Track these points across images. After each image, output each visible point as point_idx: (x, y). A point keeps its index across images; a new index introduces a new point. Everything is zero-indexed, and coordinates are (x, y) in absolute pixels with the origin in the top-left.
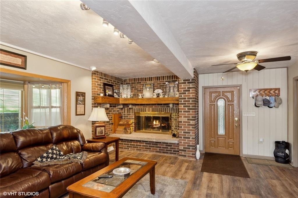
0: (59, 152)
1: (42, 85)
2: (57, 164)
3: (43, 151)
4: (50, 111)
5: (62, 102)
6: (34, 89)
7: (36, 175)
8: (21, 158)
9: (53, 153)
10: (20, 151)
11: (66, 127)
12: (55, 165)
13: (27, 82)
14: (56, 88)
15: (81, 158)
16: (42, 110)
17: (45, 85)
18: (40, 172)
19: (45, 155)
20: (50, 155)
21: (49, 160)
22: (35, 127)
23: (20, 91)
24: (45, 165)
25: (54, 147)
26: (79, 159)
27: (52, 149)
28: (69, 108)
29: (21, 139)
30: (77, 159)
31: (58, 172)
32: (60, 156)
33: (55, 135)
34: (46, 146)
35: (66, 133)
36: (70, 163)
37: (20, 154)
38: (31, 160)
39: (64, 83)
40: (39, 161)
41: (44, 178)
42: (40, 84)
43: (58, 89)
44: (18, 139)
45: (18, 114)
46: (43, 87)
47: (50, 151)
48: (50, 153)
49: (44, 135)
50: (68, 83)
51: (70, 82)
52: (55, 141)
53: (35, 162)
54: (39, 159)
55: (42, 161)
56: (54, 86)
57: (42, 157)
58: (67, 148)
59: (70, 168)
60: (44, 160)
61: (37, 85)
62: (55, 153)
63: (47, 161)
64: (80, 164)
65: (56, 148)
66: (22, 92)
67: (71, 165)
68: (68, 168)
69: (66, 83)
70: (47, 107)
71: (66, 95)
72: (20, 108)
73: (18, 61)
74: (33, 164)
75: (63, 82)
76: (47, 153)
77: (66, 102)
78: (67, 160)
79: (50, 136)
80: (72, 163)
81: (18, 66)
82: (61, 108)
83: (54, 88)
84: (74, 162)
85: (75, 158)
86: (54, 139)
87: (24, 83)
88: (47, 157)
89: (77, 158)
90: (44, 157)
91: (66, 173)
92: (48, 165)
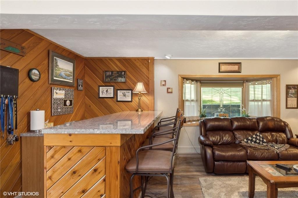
0: (262, 139)
1: (256, 82)
2: (256, 147)
3: (250, 135)
4: (262, 103)
5: (272, 96)
6: (250, 86)
7: (238, 149)
8: (235, 136)
9: (256, 138)
10: (234, 131)
11: (272, 119)
12: (255, 147)
13: (245, 81)
14: (266, 84)
15: (279, 148)
16: (256, 103)
17: (258, 82)
18: (242, 148)
19: (250, 138)
20: (254, 140)
21: (253, 143)
22: (250, 117)
23: (241, 88)
24: (248, 145)
25: (258, 134)
26: (276, 148)
27: (256, 135)
28: (279, 101)
29: (236, 124)
30: (273, 148)
31: (254, 153)
32: (264, 143)
33: (261, 124)
34: (252, 132)
35: (271, 124)
36: (266, 150)
37: (234, 133)
38: (240, 140)
39: (274, 78)
40: (245, 141)
41: (242, 153)
42: (254, 82)
43: (268, 84)
44: (233, 122)
45: (240, 105)
46: (256, 83)
47: (254, 136)
48: (254, 138)
49: (251, 123)
50: (278, 78)
51: (280, 76)
52: (261, 129)
53: (242, 142)
54: (245, 140)
55: (247, 142)
56: (265, 81)
57: (248, 139)
58: (272, 138)
59: (265, 153)
60: (249, 142)
61: (252, 83)
62: (258, 139)
63: (251, 143)
64: (275, 153)
65: (260, 135)
66: (242, 88)
67: (267, 151)
68: (263, 153)
69: (275, 77)
70: (260, 101)
71: (275, 88)
72: (241, 101)
73: (236, 68)
74: (241, 143)
75: (272, 77)
76: (252, 137)
77: (276, 95)
78: (265, 146)
79: (257, 125)
80: (269, 150)
81: (236, 71)
82: (272, 101)
83: (265, 83)
84: (271, 150)
85: (272, 147)
86: (260, 127)
87: (243, 82)
88: (252, 141)
89: (275, 148)
90: (249, 140)
91: (261, 156)
92: (250, 146)
